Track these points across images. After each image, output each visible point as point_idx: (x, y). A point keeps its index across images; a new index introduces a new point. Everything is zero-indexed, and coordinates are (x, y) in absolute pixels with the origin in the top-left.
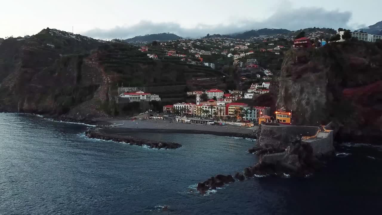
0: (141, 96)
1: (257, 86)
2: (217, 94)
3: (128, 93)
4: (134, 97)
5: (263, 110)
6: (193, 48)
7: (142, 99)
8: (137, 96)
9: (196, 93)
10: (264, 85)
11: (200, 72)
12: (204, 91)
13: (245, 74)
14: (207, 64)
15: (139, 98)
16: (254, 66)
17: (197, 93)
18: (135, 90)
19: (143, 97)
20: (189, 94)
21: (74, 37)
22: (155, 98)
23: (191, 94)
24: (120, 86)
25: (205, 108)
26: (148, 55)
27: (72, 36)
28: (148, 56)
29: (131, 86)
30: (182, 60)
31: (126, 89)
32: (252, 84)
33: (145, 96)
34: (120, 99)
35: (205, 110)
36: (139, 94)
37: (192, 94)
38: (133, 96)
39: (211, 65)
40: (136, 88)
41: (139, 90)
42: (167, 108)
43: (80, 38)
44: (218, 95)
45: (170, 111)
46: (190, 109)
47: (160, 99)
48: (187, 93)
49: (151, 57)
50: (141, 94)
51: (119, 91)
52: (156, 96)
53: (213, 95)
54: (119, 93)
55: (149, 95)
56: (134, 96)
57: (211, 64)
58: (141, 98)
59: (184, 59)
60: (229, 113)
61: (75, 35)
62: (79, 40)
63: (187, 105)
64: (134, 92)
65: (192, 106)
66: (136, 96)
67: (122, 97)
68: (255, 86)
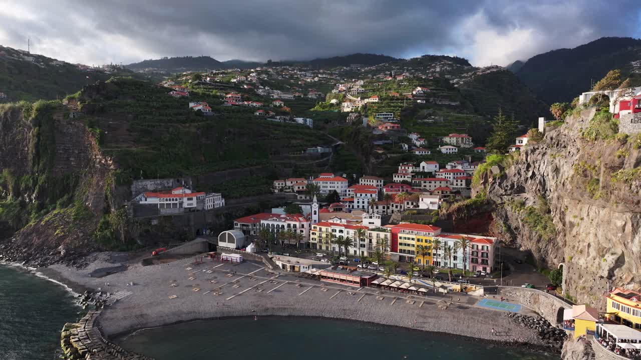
0: (185, 199)
1: (411, 169)
2: (336, 185)
3: (155, 192)
4: (170, 202)
5: (487, 247)
6: (260, 87)
7: (187, 206)
8: (176, 200)
9: (292, 183)
10: (423, 167)
11: (295, 138)
12: (307, 178)
13: (380, 143)
14: (300, 120)
15: (181, 204)
16: (393, 127)
17: (295, 182)
18: (171, 184)
19: (190, 202)
20: (279, 184)
21: (30, 59)
22: (214, 202)
23: (282, 184)
24: (137, 178)
25: (338, 231)
26: (191, 105)
27: (26, 57)
28: (192, 108)
29: (162, 177)
30: (258, 114)
31: (150, 184)
32: (401, 164)
33: (195, 198)
34: (138, 208)
35: (337, 236)
36: (181, 196)
37: (284, 185)
38: (167, 200)
39: (308, 121)
40: (171, 180)
41: (180, 185)
42: (243, 225)
43: (43, 62)
44: (338, 187)
45: (249, 232)
46: (302, 231)
47: (223, 201)
48: (275, 182)
49: (196, 109)
50: (186, 195)
51: (133, 188)
52: (215, 198)
53: (329, 187)
54: (133, 193)
55: (202, 195)
56: (170, 200)
57: (308, 119)
58: (185, 205)
59: (261, 112)
60: (399, 247)
61: (32, 55)
62: (42, 65)
63: (292, 223)
64: (168, 191)
65: (305, 226)
66: (173, 200)
67: (141, 202)
68: (407, 168)
